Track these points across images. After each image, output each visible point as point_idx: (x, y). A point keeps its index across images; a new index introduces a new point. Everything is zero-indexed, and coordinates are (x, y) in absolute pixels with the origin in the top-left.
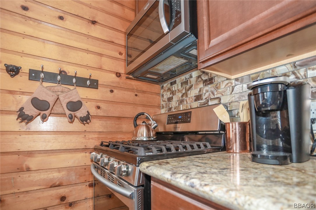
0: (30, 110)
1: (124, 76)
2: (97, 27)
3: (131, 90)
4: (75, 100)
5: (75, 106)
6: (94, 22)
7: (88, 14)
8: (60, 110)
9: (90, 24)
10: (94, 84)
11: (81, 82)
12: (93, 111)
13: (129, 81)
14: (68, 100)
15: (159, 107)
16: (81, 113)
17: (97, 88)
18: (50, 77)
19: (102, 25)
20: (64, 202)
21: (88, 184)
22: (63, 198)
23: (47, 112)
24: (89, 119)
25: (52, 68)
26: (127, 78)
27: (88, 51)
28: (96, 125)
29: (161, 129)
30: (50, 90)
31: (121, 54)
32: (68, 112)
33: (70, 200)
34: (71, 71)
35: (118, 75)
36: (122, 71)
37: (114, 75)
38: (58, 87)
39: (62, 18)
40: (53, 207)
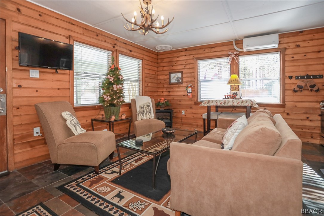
0: (297, 89)
2: (322, 53)
4: (313, 84)
5: (313, 86)
6: (320, 52)
7: (316, 49)
8: (307, 88)
9: (318, 53)
10: (321, 76)
11: (315, 77)
12: (321, 87)
14: (310, 85)
16: (315, 89)
17: (322, 78)
18: (302, 77)
20: (308, 119)
21: (318, 115)
22: (308, 118)
23: (302, 89)
24: (319, 90)
25: (303, 74)
27: (317, 64)
28: (322, 93)
30: (303, 82)
32: (310, 89)
33: (310, 119)
34: (310, 73)
38: (305, 80)
39: (305, 56)
40: (304, 120)
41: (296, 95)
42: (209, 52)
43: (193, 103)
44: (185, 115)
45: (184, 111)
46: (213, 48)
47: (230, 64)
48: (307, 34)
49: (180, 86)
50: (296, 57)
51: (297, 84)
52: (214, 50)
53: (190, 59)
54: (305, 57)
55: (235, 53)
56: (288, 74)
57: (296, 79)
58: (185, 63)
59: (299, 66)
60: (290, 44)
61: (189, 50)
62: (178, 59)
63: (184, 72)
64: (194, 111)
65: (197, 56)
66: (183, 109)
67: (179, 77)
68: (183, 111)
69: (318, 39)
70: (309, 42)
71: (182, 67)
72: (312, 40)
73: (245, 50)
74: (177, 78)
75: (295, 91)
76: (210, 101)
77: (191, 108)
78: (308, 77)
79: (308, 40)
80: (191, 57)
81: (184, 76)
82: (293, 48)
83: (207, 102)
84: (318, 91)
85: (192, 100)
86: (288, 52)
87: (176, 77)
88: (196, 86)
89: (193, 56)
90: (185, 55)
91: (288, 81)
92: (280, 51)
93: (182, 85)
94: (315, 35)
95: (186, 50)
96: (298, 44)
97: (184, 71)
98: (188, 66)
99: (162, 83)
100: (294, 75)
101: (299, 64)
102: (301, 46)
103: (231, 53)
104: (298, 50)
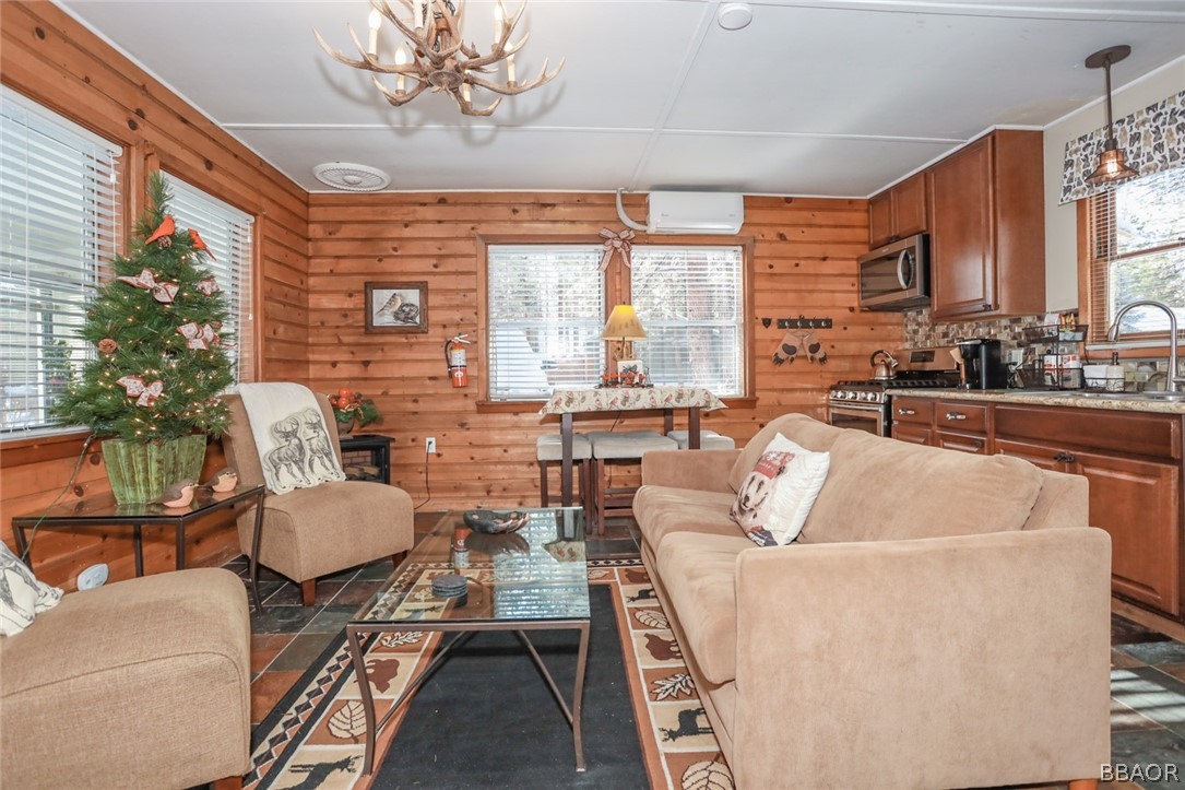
0: (783, 355)
1: (857, 310)
2: (828, 262)
3: (867, 324)
4: (815, 342)
5: (814, 349)
6: (825, 259)
7: (818, 251)
8: (803, 353)
9: (821, 262)
10: (829, 323)
11: (817, 324)
12: (830, 352)
13: (864, 315)
14: (809, 344)
15: (903, 340)
16: (819, 355)
17: (831, 327)
18: (793, 324)
19: (833, 259)
23: (794, 356)
24: (826, 359)
25: (794, 315)
26: (862, 311)
27: (822, 291)
28: (832, 364)
29: (904, 368)
30: (794, 335)
31: (853, 285)
32: (809, 355)
34: (809, 314)
35: (851, 309)
36: (855, 304)
37: (848, 311)
38: (800, 332)
39: (797, 265)
41: (780, 373)
42: (532, 221)
43: (471, 405)
44: (439, 455)
45: (433, 440)
46: (549, 208)
47: (606, 271)
48: (801, 209)
49: (414, 340)
50: (780, 267)
51: (781, 340)
52: (548, 213)
53: (457, 238)
54: (797, 270)
55: (624, 235)
56: (761, 314)
57: (780, 327)
58: (437, 252)
59: (785, 291)
60: (764, 230)
61: (455, 204)
62: (407, 233)
63: (430, 286)
65: (483, 229)
66: (430, 431)
67: (412, 305)
68: (428, 440)
69: (821, 226)
70: (804, 229)
71: (427, 265)
72: (810, 226)
73: (651, 229)
74: (401, 307)
75: (779, 361)
76: (576, 396)
77: (462, 425)
78: (805, 323)
79: (801, 225)
80: (464, 229)
81: (433, 300)
82: (771, 242)
83: (565, 400)
84: (823, 360)
85: (466, 395)
86: (760, 249)
87: (399, 303)
88: (482, 342)
89: (470, 226)
90: (440, 222)
91: (761, 332)
92: (743, 246)
93: (422, 338)
94: (816, 213)
95: (442, 200)
96: (782, 230)
97: (433, 282)
98: (450, 265)
99: (330, 327)
100: (775, 315)
101: (786, 286)
102: (789, 238)
103: (610, 235)
104: (782, 247)
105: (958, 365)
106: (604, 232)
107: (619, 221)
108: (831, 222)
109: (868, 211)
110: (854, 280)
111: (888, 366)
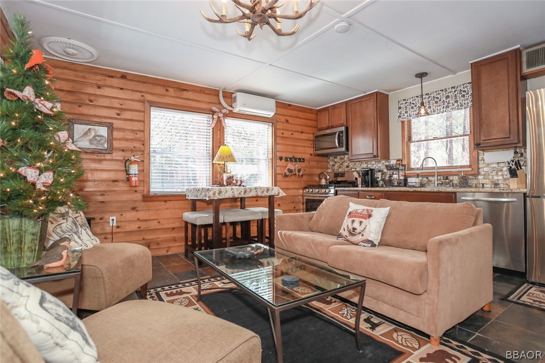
0: (288, 173)
1: (313, 155)
2: (303, 134)
3: (316, 161)
4: (299, 168)
5: (299, 171)
6: (302, 132)
7: (300, 128)
8: (295, 173)
10: (304, 160)
11: (300, 160)
12: (304, 173)
13: (315, 157)
14: (297, 169)
15: (328, 168)
16: (301, 174)
17: (305, 162)
18: (291, 160)
19: (305, 133)
23: (292, 174)
25: (290, 156)
27: (301, 146)
28: (305, 178)
29: (332, 179)
31: (312, 144)
32: (297, 173)
34: (296, 156)
35: (311, 155)
36: (312, 153)
38: (294, 163)
39: (292, 134)
40: (292, 210)
41: (287, 181)
42: (176, 97)
43: (138, 197)
44: (118, 227)
45: (114, 218)
46: (185, 92)
47: (213, 129)
48: (294, 110)
49: (103, 158)
50: (286, 134)
51: (287, 167)
52: (186, 94)
53: (132, 100)
54: (292, 136)
56: (279, 154)
57: (286, 161)
58: (120, 106)
59: (288, 145)
60: (280, 117)
61: (132, 80)
62: (98, 92)
63: (114, 126)
64: (141, 215)
65: (149, 97)
66: (112, 213)
67: (102, 136)
68: (111, 218)
69: (301, 118)
70: (295, 119)
71: (112, 113)
72: (297, 117)
74: (95, 136)
75: (286, 176)
77: (133, 209)
78: (295, 160)
79: (294, 117)
80: (137, 96)
81: (116, 134)
82: (283, 123)
84: (302, 176)
85: (136, 191)
86: (280, 125)
87: (93, 134)
88: (146, 161)
89: (141, 94)
90: (122, 89)
91: (279, 163)
92: (272, 123)
93: (108, 157)
94: (299, 112)
95: (124, 76)
96: (287, 118)
97: (117, 124)
98: (127, 115)
100: (284, 155)
101: (288, 143)
102: (289, 122)
103: (217, 110)
104: (287, 125)
105: (356, 179)
106: (214, 108)
107: (220, 103)
108: (304, 117)
109: (317, 114)
110: (312, 142)
111: (326, 179)
